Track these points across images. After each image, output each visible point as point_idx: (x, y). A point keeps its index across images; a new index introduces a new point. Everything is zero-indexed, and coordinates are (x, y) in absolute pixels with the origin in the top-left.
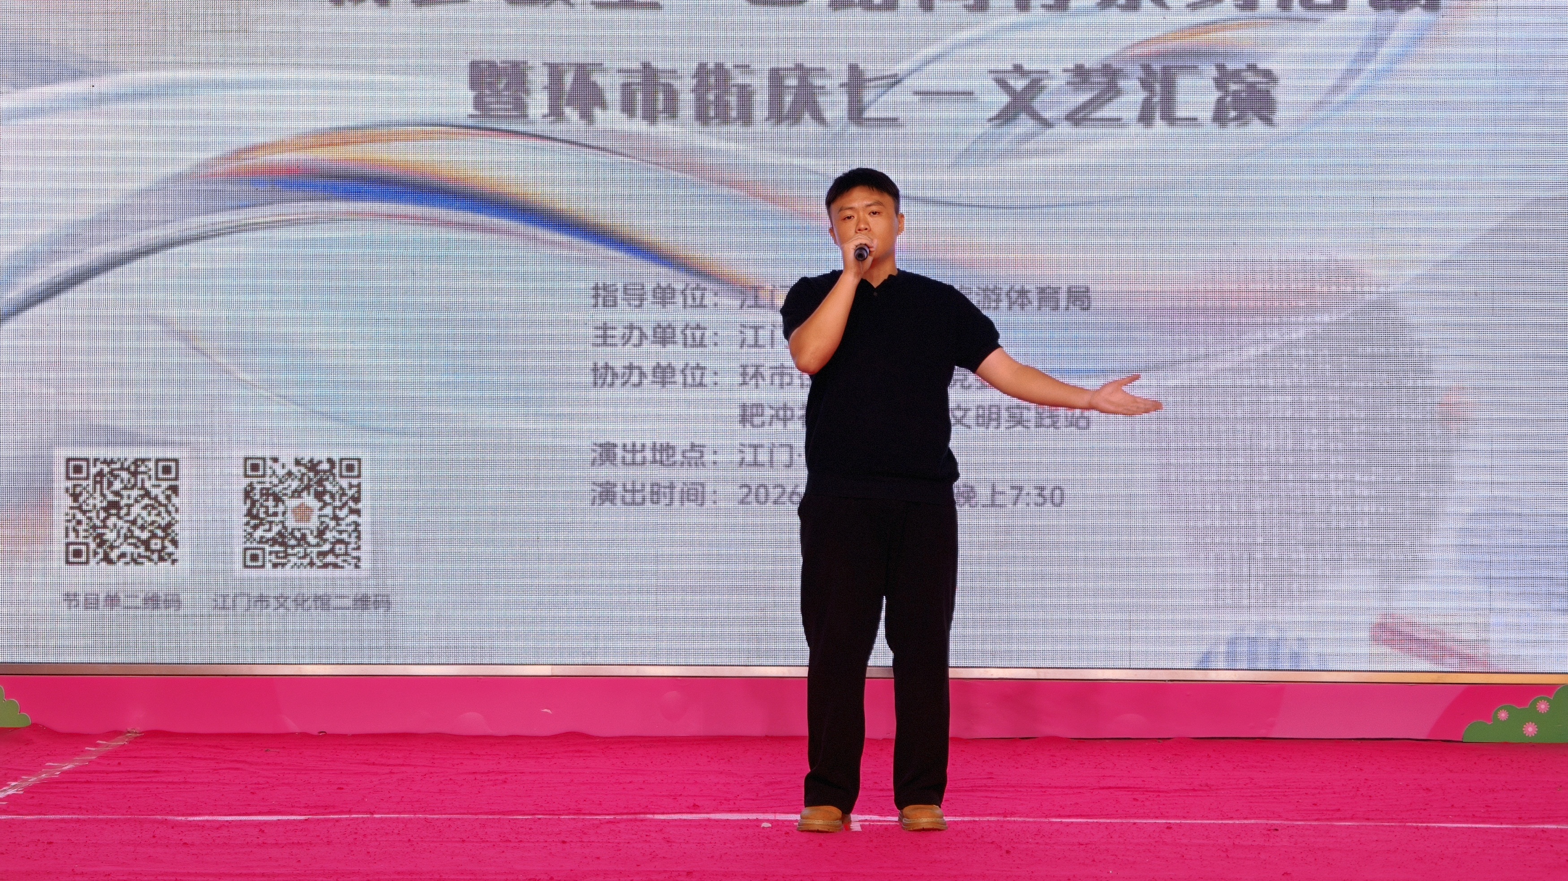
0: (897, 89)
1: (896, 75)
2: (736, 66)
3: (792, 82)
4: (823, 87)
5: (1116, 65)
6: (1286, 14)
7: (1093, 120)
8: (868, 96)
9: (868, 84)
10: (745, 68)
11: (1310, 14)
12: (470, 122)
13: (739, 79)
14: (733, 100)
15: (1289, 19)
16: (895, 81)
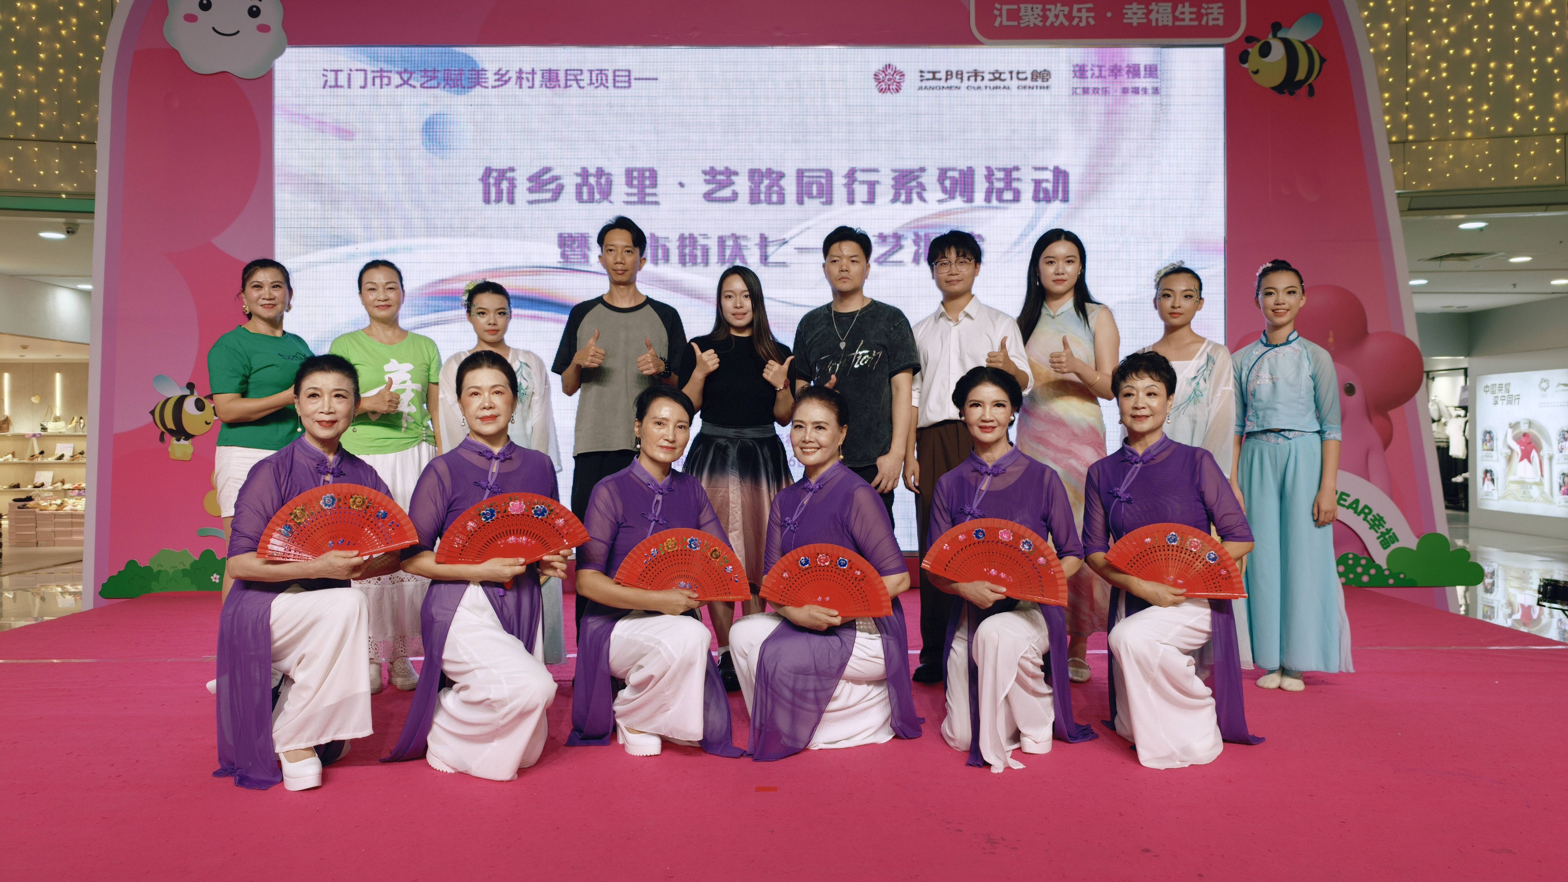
0: (785, 246)
1: (784, 239)
2: (700, 235)
3: (730, 243)
4: (746, 246)
5: (900, 233)
6: (987, 205)
7: (890, 262)
8: (770, 250)
9: (771, 244)
10: (705, 236)
11: (1002, 205)
12: (559, 265)
13: (701, 241)
14: (699, 253)
15: (990, 207)
16: (785, 242)
